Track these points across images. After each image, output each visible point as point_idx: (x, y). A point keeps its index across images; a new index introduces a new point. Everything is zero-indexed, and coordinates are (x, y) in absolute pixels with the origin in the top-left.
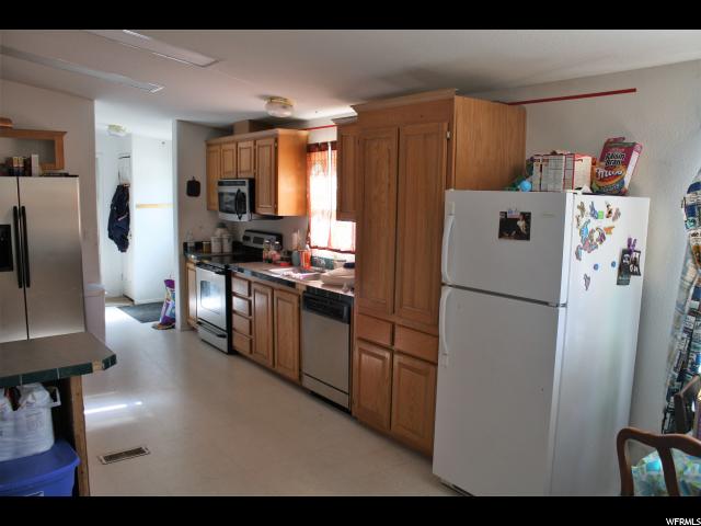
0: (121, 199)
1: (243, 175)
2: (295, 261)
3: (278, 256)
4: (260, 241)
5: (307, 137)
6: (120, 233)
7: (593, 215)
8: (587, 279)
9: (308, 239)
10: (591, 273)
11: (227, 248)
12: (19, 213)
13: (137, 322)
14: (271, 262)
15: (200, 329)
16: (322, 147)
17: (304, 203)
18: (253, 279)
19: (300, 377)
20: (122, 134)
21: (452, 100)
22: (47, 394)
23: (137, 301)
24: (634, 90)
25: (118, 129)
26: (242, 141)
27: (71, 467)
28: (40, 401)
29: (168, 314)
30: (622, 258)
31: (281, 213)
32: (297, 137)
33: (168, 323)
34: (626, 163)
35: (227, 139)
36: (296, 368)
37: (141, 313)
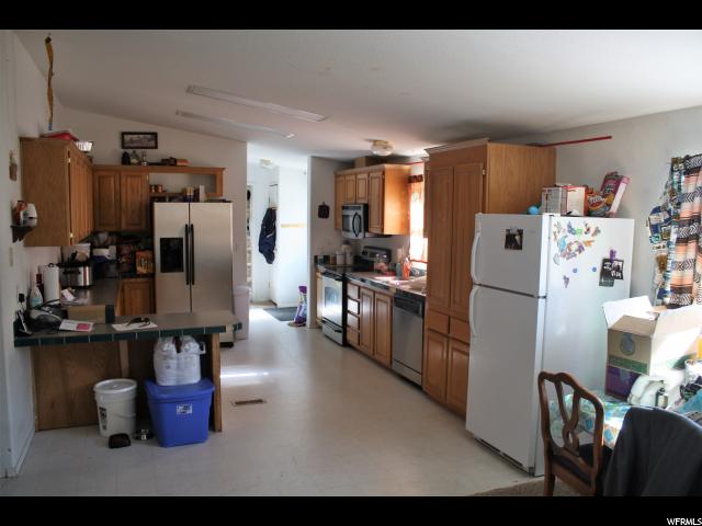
0: (270, 219)
1: (360, 201)
2: (398, 272)
3: (386, 268)
4: (373, 255)
5: (410, 170)
6: (268, 248)
7: (570, 232)
8: (567, 280)
9: (408, 254)
10: (570, 275)
11: (350, 261)
12: (189, 229)
13: (277, 321)
14: (380, 272)
15: (324, 326)
16: (418, 179)
17: (406, 224)
18: (362, 284)
19: (391, 363)
20: (270, 167)
21: (486, 146)
22: (198, 346)
23: (279, 306)
24: (610, 137)
25: (267, 162)
26: (360, 173)
27: (209, 391)
28: (193, 349)
29: (301, 314)
30: (604, 265)
31: (386, 232)
32: (400, 170)
33: (301, 322)
34: (615, 192)
35: (350, 171)
36: (389, 354)
37: (281, 314)
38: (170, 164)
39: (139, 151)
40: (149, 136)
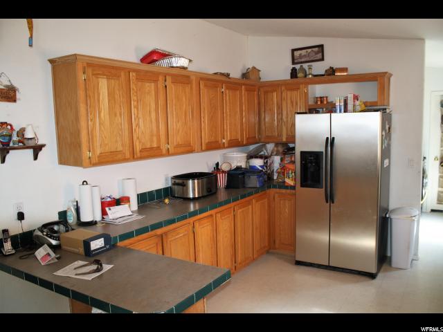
12: (330, 141)
38: (331, 75)
39: (305, 66)
40: (316, 49)
